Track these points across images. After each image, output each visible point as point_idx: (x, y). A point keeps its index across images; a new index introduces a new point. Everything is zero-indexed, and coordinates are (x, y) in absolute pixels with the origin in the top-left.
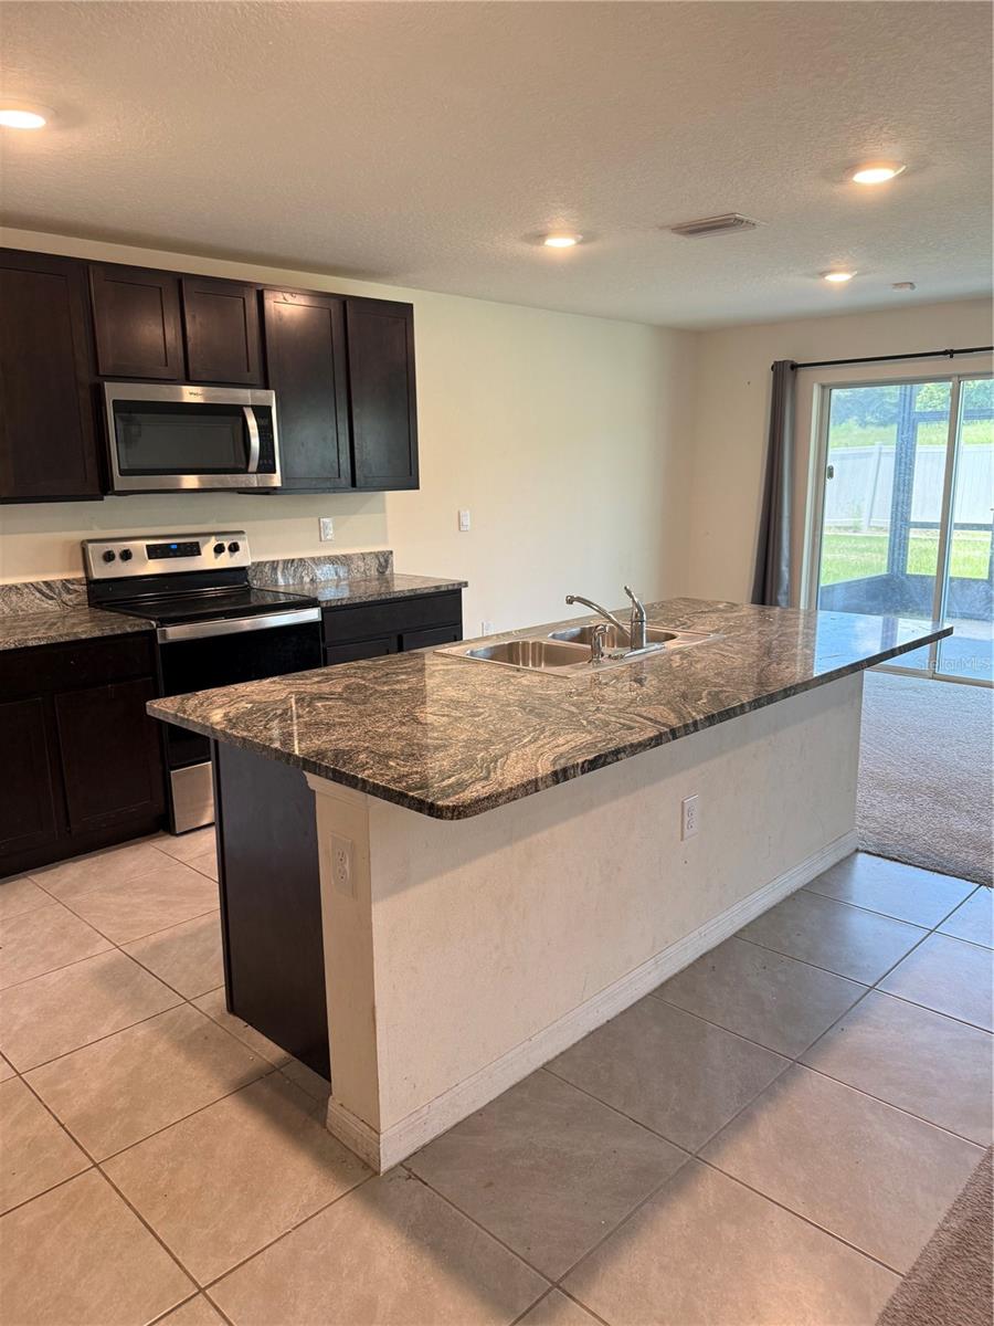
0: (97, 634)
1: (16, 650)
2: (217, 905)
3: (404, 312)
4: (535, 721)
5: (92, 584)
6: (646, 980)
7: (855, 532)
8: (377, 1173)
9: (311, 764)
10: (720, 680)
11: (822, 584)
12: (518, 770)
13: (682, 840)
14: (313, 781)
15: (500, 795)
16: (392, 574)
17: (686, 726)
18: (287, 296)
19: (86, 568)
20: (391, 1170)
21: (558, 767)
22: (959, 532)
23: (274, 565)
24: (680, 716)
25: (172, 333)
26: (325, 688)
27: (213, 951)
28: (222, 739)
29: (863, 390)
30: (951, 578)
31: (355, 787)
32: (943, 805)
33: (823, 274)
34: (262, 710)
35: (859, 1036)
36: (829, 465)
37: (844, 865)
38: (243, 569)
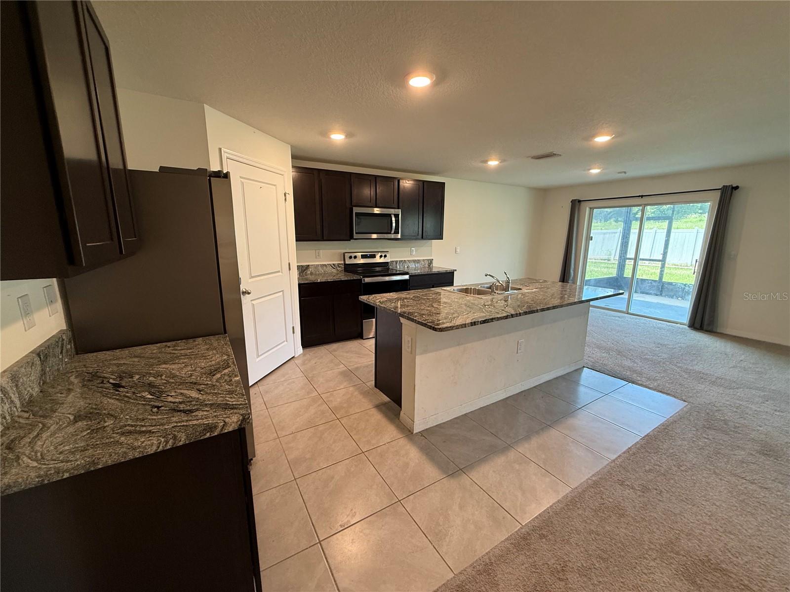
0: (346, 279)
1: (325, 282)
2: (374, 359)
3: (442, 185)
4: (468, 309)
5: (345, 264)
6: (501, 396)
7: (608, 261)
8: (412, 433)
9: (402, 315)
10: (532, 302)
11: (586, 279)
12: (461, 321)
13: (517, 353)
14: (402, 320)
15: (454, 327)
16: (432, 266)
17: (517, 314)
18: (407, 181)
19: (344, 260)
20: (417, 433)
21: (473, 321)
22: (641, 261)
23: (396, 262)
24: (516, 311)
25: (373, 193)
26: (408, 296)
27: (372, 371)
28: (378, 307)
29: (618, 209)
30: (637, 279)
31: (413, 322)
32: (621, 356)
33: (589, 170)
34: (390, 300)
35: (571, 421)
36: (591, 236)
37: (579, 371)
38: (388, 262)
